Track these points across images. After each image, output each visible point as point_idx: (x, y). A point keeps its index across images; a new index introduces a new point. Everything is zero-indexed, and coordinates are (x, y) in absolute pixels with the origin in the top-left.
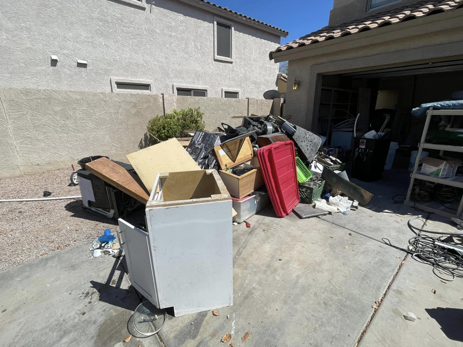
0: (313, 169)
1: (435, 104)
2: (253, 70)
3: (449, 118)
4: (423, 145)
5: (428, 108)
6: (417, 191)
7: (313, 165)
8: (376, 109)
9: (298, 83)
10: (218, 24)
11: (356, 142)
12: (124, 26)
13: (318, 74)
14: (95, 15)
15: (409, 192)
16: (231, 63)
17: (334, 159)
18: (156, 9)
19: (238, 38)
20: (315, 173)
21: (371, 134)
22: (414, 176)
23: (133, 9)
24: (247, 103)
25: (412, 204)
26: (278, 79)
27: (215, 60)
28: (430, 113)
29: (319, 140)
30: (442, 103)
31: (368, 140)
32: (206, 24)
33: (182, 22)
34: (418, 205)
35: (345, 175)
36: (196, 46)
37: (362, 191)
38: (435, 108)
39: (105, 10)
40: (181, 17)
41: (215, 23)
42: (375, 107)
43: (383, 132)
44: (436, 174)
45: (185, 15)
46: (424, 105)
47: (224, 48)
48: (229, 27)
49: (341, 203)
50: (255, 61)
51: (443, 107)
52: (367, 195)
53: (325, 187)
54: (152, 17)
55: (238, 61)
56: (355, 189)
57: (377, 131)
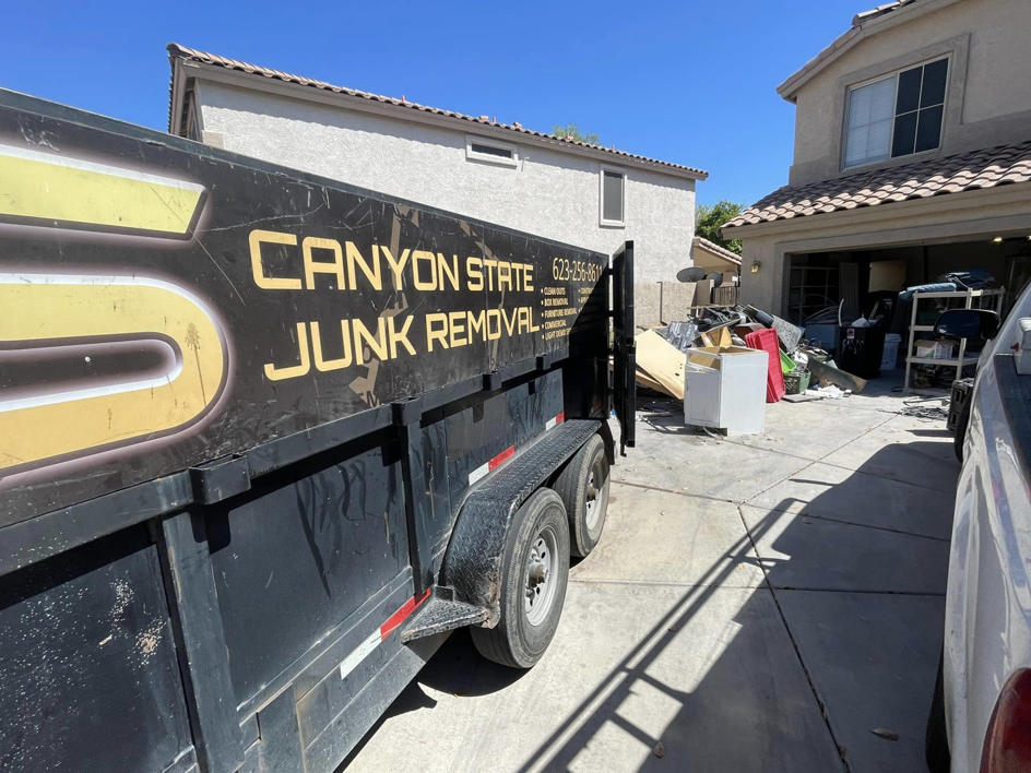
0: (796, 359)
1: (920, 287)
2: (654, 237)
3: (944, 300)
4: (914, 328)
5: (914, 291)
6: (916, 376)
7: (796, 356)
8: (870, 291)
9: (758, 264)
10: (606, 174)
11: (843, 333)
12: (491, 193)
13: (786, 254)
14: (461, 184)
15: (907, 379)
16: (623, 228)
17: (818, 350)
18: (529, 165)
19: (632, 189)
20: (799, 364)
21: (860, 322)
22: (910, 360)
23: (502, 169)
24: (659, 289)
25: (911, 390)
26: (693, 247)
27: (601, 226)
28: (916, 296)
29: (798, 331)
30: (926, 286)
31: (857, 329)
32: (590, 175)
33: (559, 177)
34: (917, 391)
35: (832, 364)
36: (575, 209)
37: (854, 378)
38: (920, 291)
39: (473, 176)
40: (558, 170)
41: (602, 172)
42: (867, 288)
43: (874, 318)
44: (931, 356)
45: (563, 168)
46: (910, 289)
47: (613, 207)
48: (620, 176)
49: (831, 391)
50: (657, 221)
51: (927, 291)
52: (861, 382)
53: (811, 380)
54: (525, 175)
55: (632, 224)
56: (846, 377)
57: (867, 318)
